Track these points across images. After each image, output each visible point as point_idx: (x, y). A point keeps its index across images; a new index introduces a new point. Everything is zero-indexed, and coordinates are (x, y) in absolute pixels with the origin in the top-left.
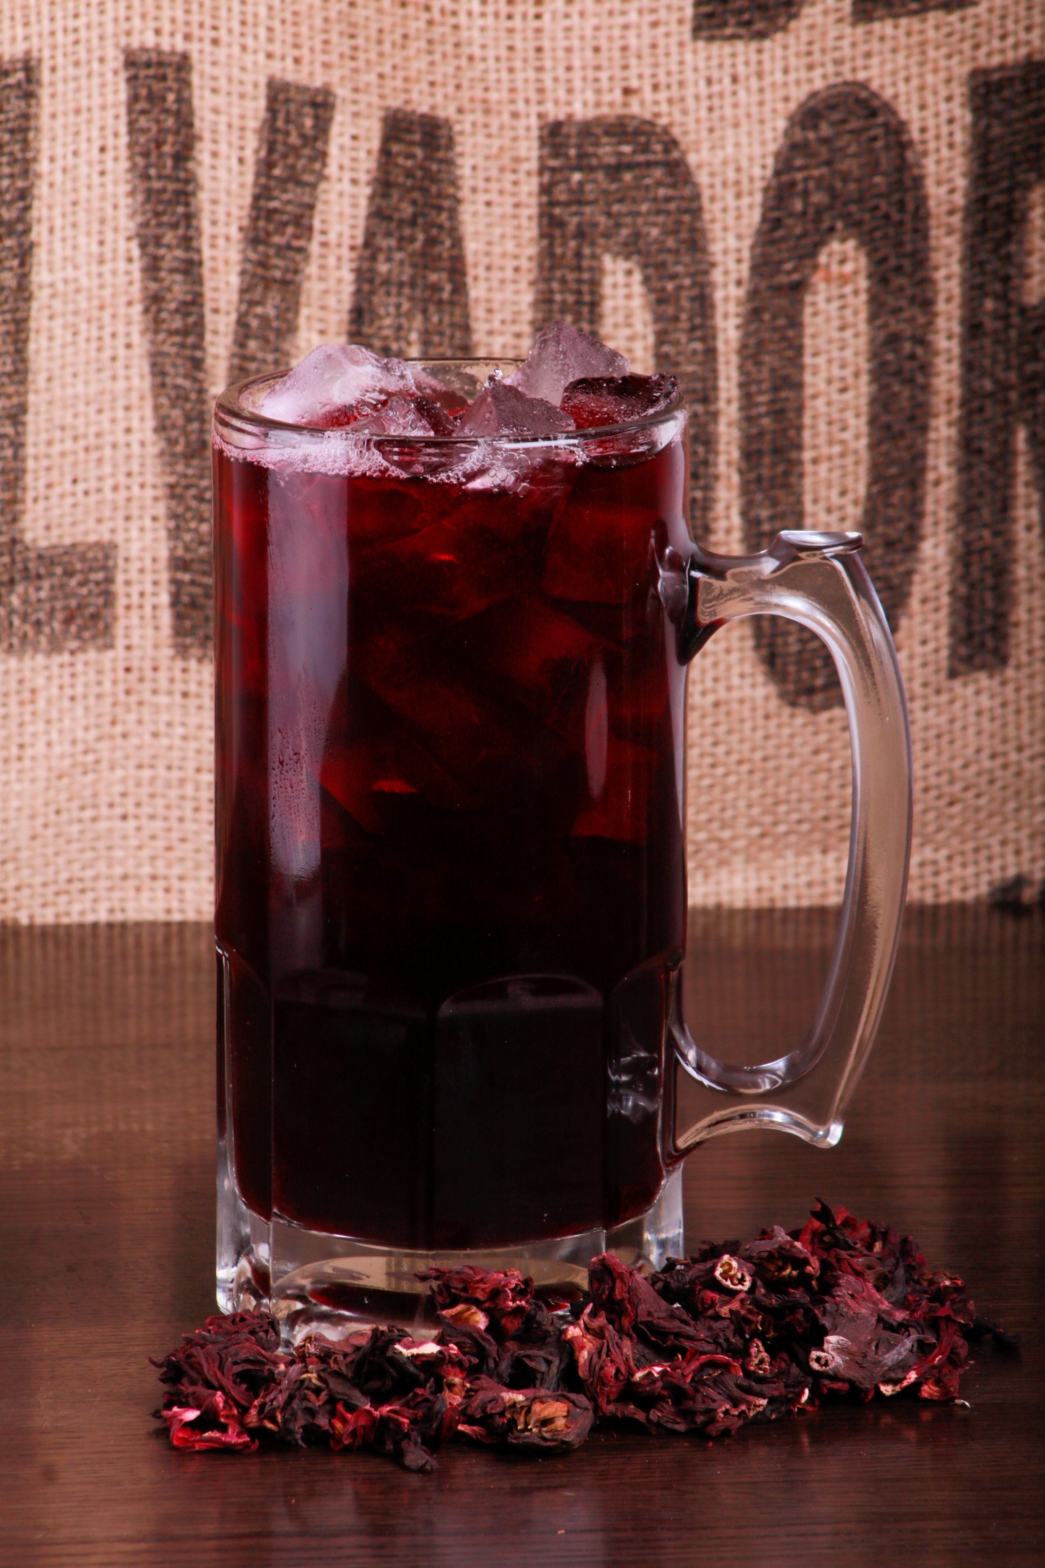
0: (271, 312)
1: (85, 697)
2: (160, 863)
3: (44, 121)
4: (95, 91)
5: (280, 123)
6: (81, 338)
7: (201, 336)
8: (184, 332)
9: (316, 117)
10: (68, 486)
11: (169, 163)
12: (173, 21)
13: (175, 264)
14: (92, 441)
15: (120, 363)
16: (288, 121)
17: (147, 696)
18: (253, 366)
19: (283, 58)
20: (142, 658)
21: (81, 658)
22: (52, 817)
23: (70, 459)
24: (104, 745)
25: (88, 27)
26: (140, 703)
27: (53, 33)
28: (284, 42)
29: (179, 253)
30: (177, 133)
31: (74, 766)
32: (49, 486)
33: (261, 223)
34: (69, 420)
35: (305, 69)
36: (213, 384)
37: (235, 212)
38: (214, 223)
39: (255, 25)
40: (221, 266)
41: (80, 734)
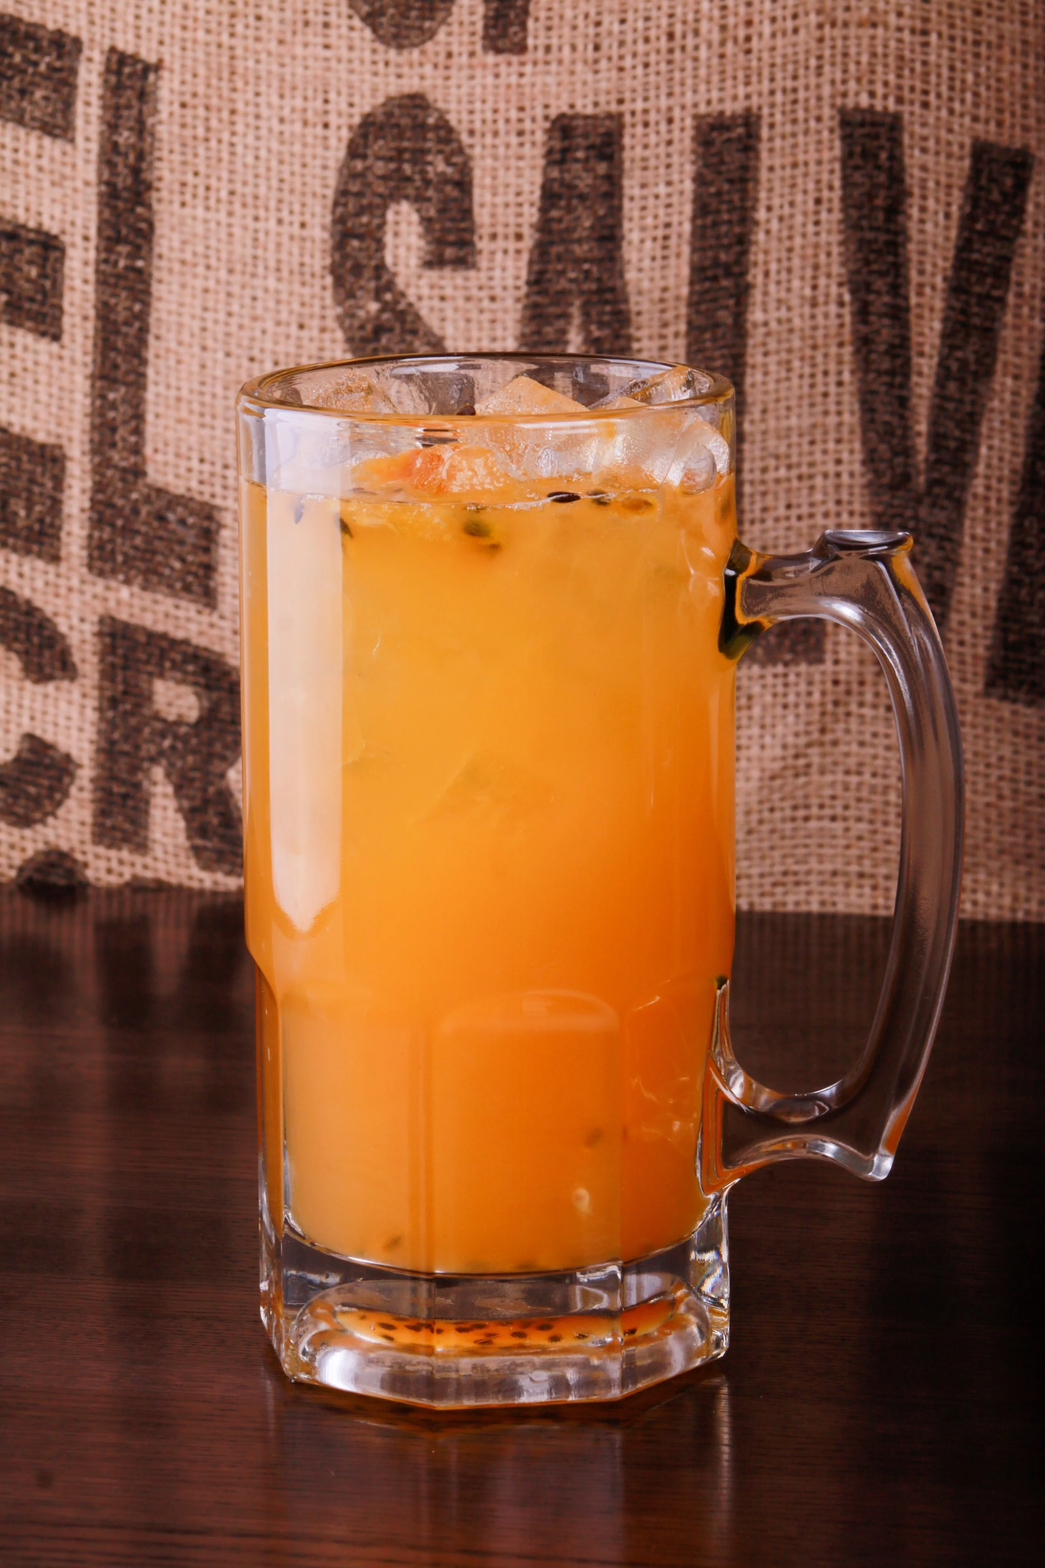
0: (972, 357)
1: (797, 705)
2: (867, 863)
3: (764, 175)
4: (812, 147)
5: (983, 182)
6: (794, 376)
7: (907, 376)
8: (892, 373)
9: (1016, 177)
10: (782, 511)
11: (881, 216)
12: (886, 84)
13: (883, 310)
14: (804, 470)
15: (832, 399)
16: (991, 180)
17: (854, 708)
18: (951, 406)
19: (987, 122)
20: (849, 673)
21: (792, 670)
22: (766, 815)
23: (784, 485)
24: (814, 751)
25: (807, 88)
26: (848, 714)
27: (772, 93)
28: (988, 106)
29: (886, 299)
30: (889, 188)
31: (785, 768)
32: (765, 510)
33: (964, 274)
34: (783, 449)
35: (1006, 132)
36: (918, 422)
37: (940, 263)
38: (921, 272)
39: (963, 91)
40: (926, 313)
41: (790, 740)
